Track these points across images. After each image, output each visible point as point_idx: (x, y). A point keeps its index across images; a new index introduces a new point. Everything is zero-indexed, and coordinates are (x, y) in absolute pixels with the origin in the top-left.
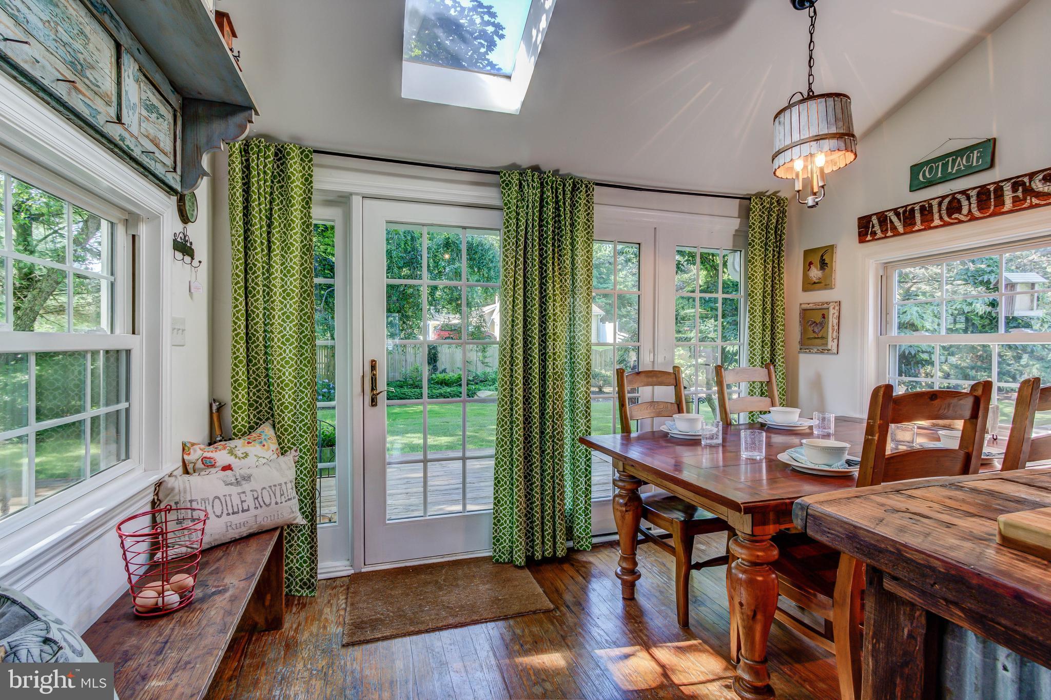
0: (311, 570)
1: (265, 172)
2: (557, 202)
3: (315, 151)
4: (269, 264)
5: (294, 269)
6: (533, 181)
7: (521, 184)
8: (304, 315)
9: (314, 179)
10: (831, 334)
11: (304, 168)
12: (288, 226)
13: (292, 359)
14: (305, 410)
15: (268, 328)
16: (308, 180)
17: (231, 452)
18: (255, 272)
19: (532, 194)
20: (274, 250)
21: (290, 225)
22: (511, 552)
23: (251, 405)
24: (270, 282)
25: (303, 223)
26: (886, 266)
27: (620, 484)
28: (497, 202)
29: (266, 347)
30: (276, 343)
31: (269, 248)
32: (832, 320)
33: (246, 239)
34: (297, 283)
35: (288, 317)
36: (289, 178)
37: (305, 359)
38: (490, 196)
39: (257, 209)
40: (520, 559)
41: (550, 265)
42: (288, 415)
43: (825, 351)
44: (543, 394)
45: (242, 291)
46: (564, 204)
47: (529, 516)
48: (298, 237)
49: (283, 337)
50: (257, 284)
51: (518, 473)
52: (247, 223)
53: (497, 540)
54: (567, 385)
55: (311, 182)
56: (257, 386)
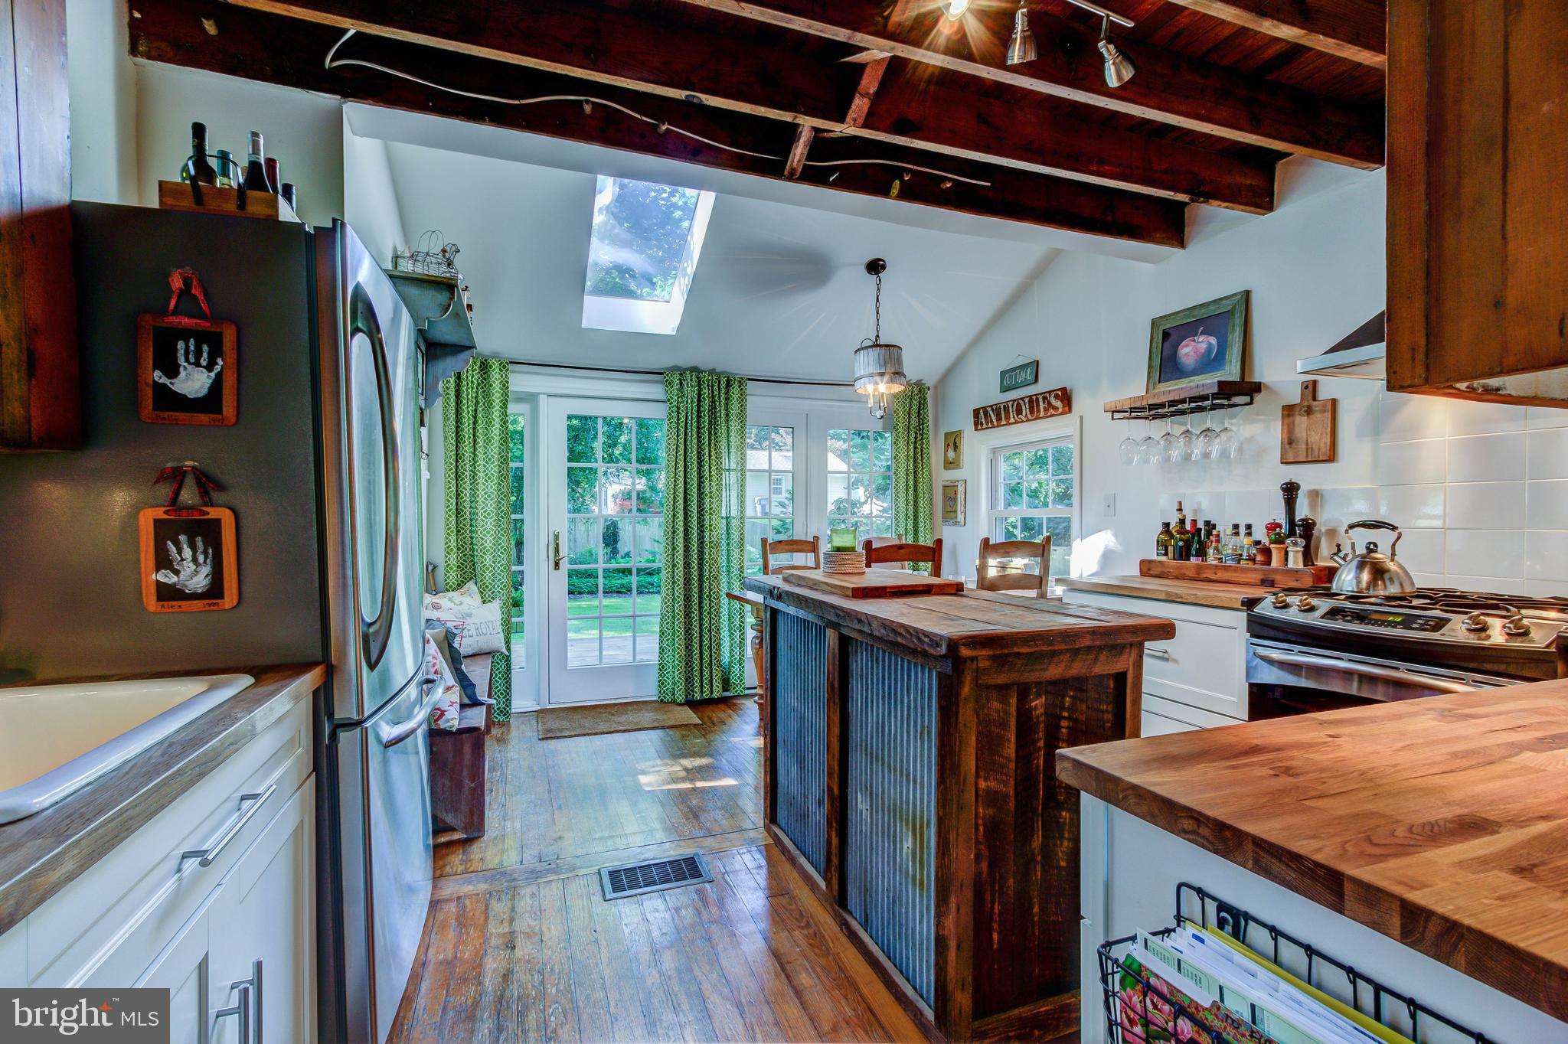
0: (506, 700)
1: (472, 382)
2: (713, 397)
3: (511, 362)
4: (474, 454)
5: (494, 457)
6: (691, 380)
7: (681, 384)
8: (502, 494)
9: (509, 385)
10: (960, 508)
11: (502, 376)
12: (489, 423)
13: (492, 530)
14: (502, 571)
15: (473, 505)
16: (505, 386)
17: (450, 600)
18: (464, 461)
19: (691, 391)
20: (478, 443)
21: (491, 422)
22: (674, 693)
23: (459, 567)
24: (475, 468)
25: (501, 420)
26: (995, 451)
27: (756, 627)
28: (662, 397)
29: (471, 520)
30: (480, 517)
31: (475, 441)
32: (960, 497)
33: (457, 433)
34: (496, 469)
35: (489, 496)
36: (491, 385)
37: (502, 530)
38: (656, 391)
39: (466, 411)
40: (680, 697)
41: (706, 451)
42: (488, 575)
43: (956, 524)
44: (701, 559)
45: (453, 476)
46: (719, 398)
47: (688, 664)
48: (497, 432)
49: (485, 512)
50: (465, 470)
51: (679, 624)
52: (458, 421)
53: (661, 683)
54: (724, 553)
55: (508, 387)
56: (463, 552)
